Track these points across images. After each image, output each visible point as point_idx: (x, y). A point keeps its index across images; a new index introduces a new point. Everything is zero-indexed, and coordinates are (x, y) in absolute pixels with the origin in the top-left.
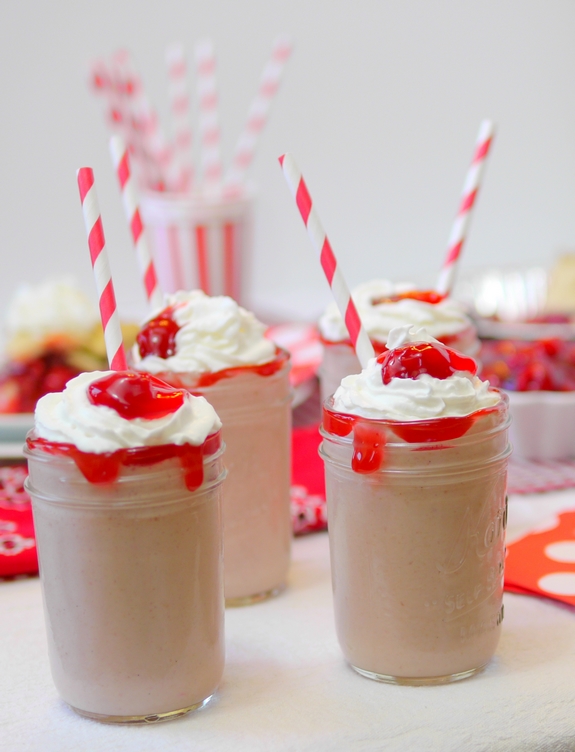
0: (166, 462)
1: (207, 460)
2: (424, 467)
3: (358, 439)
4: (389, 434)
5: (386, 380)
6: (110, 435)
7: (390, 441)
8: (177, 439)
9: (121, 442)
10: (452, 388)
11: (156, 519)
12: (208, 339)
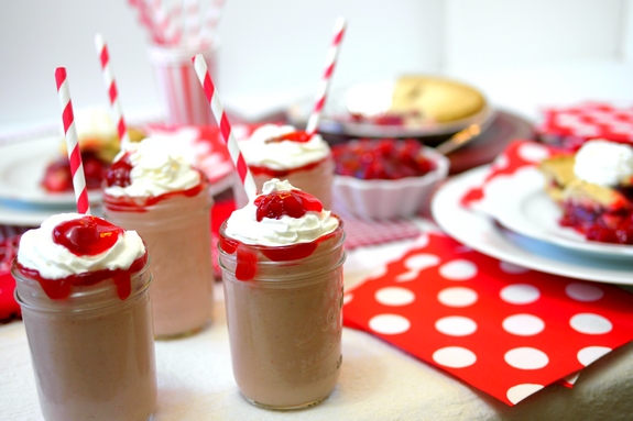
0: (104, 282)
1: (134, 277)
2: (283, 276)
3: (240, 257)
4: (260, 255)
5: (259, 219)
6: (62, 266)
7: (261, 260)
8: (112, 265)
9: (70, 270)
10: (304, 224)
11: (99, 319)
12: (152, 174)
